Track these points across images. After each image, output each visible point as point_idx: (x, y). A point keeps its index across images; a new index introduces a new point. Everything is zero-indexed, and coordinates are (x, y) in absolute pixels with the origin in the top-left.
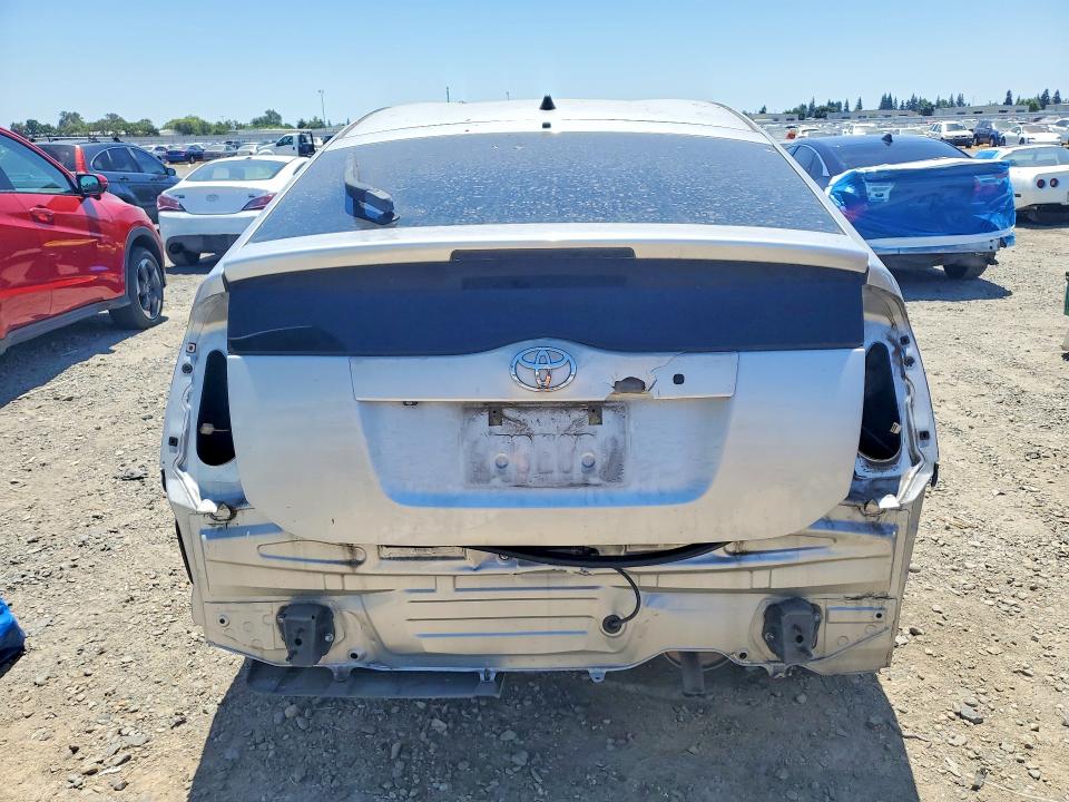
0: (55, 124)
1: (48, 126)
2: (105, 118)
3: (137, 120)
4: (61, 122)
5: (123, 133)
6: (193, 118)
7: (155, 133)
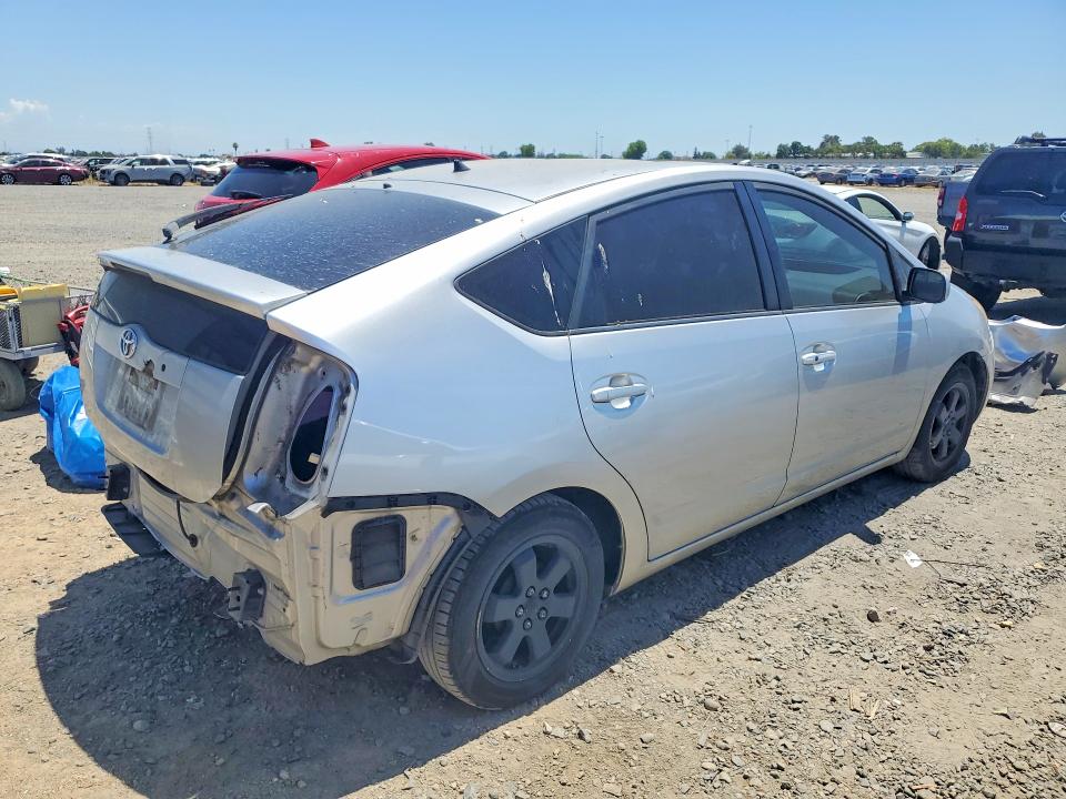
0: (815, 146)
1: (809, 148)
2: (861, 141)
3: (889, 143)
4: (822, 145)
5: (872, 155)
6: (946, 141)
7: (902, 154)
